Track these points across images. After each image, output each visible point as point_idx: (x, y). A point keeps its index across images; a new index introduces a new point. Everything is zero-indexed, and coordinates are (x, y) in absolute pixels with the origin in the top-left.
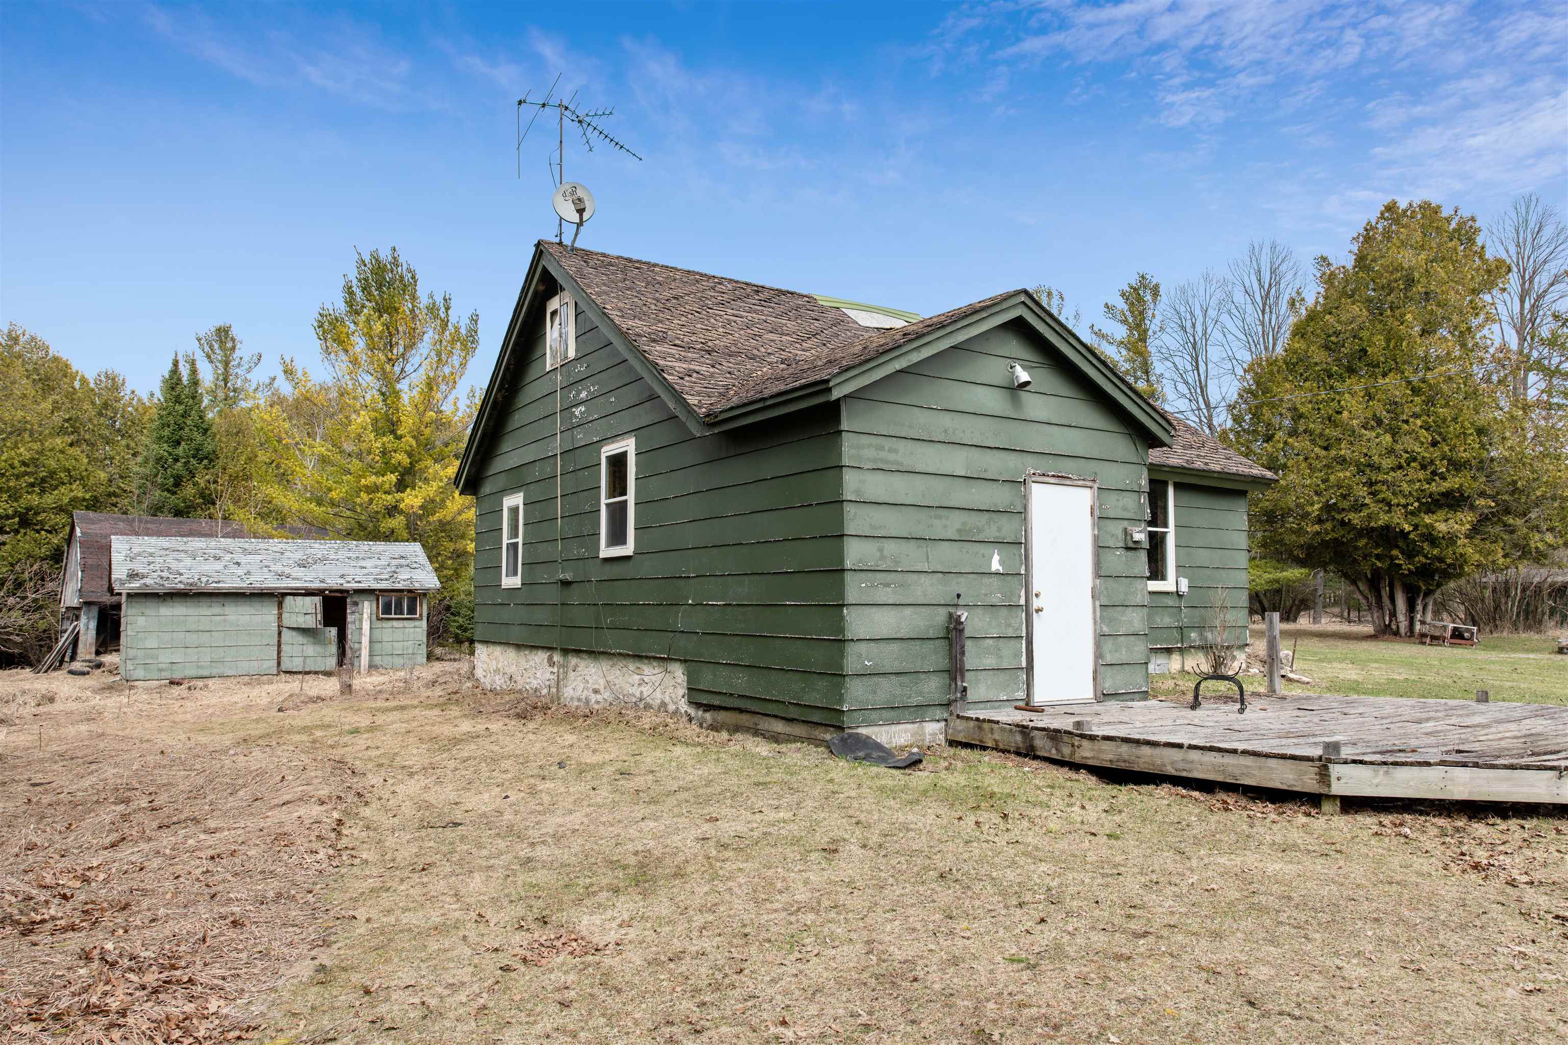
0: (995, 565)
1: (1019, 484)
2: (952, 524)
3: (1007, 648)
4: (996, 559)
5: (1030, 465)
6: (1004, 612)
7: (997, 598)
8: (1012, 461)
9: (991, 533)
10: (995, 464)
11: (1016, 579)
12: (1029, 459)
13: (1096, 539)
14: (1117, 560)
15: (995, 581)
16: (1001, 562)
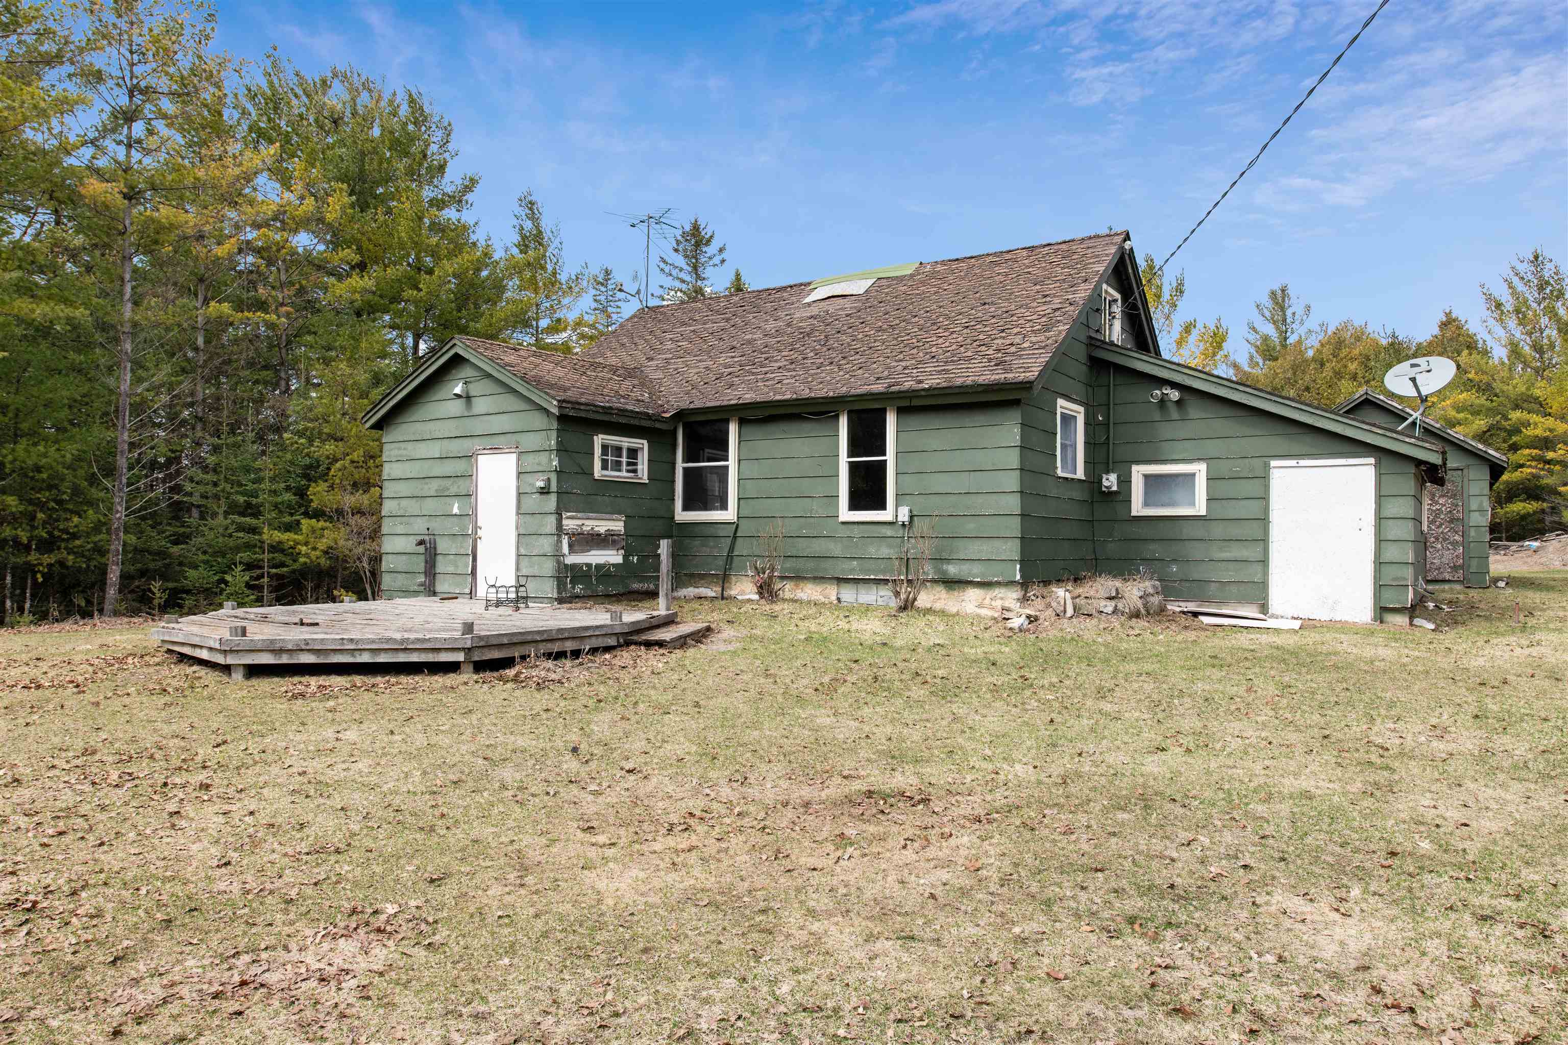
0: (456, 510)
1: (470, 457)
2: (433, 487)
3: (461, 561)
4: (456, 505)
5: (477, 444)
6: (460, 538)
7: (456, 530)
8: (467, 443)
9: (453, 490)
10: (456, 447)
11: (467, 518)
12: (476, 440)
13: (518, 488)
14: (533, 502)
15: (455, 519)
16: (459, 508)
